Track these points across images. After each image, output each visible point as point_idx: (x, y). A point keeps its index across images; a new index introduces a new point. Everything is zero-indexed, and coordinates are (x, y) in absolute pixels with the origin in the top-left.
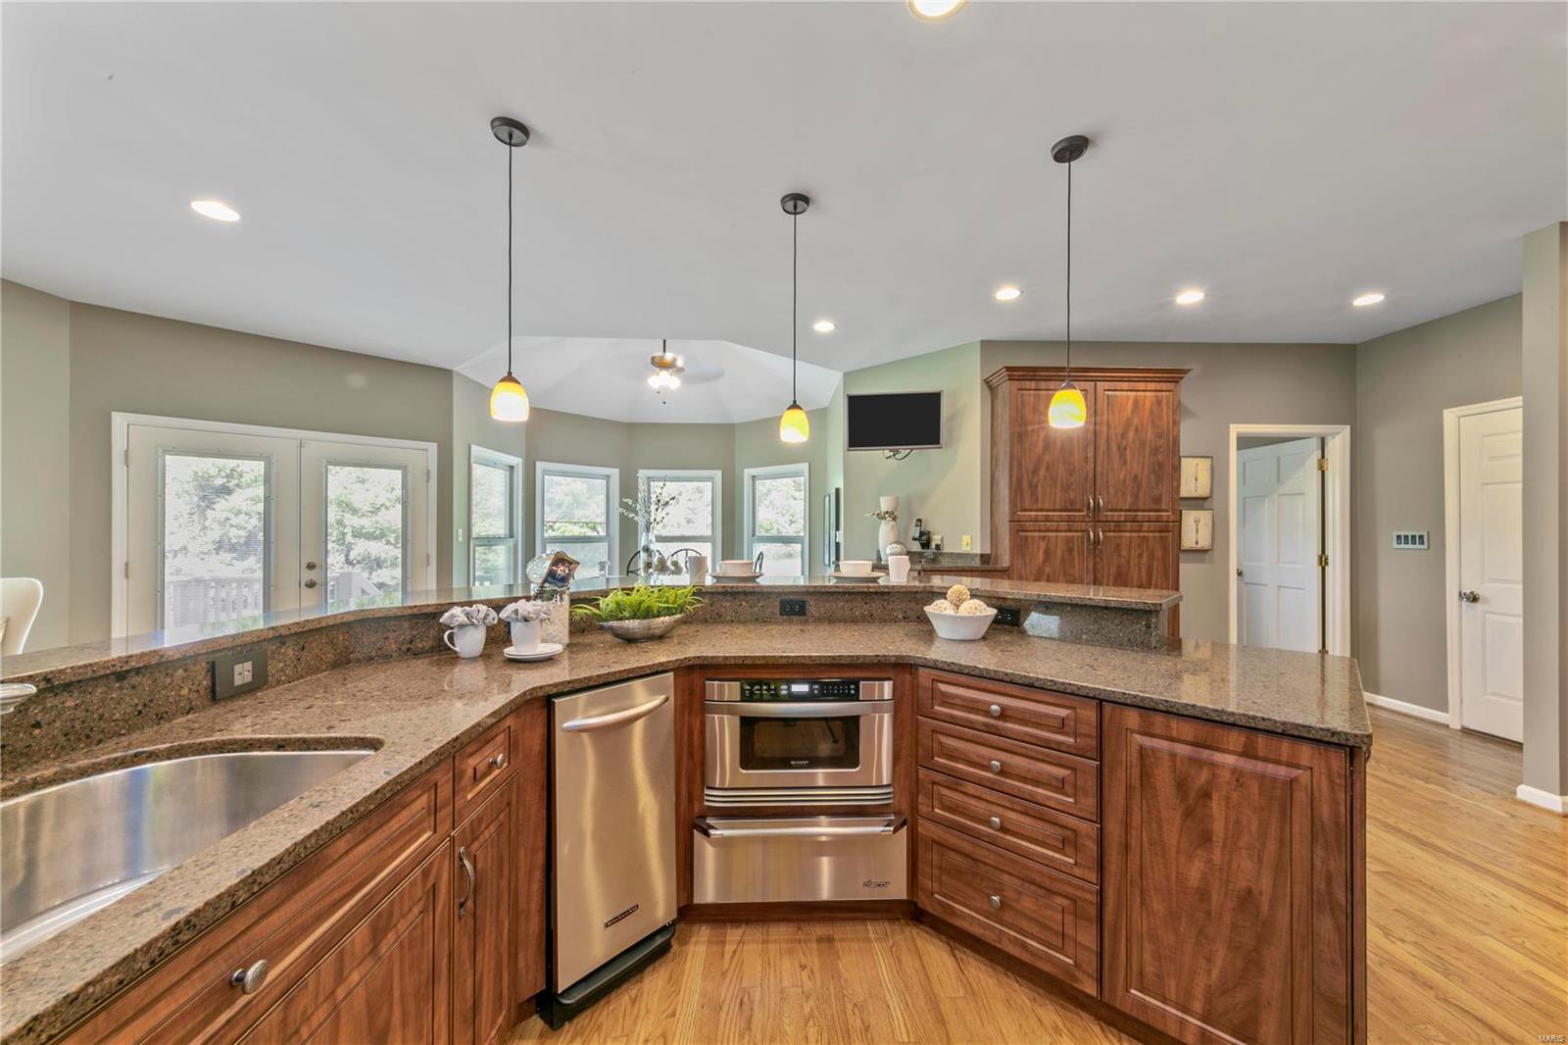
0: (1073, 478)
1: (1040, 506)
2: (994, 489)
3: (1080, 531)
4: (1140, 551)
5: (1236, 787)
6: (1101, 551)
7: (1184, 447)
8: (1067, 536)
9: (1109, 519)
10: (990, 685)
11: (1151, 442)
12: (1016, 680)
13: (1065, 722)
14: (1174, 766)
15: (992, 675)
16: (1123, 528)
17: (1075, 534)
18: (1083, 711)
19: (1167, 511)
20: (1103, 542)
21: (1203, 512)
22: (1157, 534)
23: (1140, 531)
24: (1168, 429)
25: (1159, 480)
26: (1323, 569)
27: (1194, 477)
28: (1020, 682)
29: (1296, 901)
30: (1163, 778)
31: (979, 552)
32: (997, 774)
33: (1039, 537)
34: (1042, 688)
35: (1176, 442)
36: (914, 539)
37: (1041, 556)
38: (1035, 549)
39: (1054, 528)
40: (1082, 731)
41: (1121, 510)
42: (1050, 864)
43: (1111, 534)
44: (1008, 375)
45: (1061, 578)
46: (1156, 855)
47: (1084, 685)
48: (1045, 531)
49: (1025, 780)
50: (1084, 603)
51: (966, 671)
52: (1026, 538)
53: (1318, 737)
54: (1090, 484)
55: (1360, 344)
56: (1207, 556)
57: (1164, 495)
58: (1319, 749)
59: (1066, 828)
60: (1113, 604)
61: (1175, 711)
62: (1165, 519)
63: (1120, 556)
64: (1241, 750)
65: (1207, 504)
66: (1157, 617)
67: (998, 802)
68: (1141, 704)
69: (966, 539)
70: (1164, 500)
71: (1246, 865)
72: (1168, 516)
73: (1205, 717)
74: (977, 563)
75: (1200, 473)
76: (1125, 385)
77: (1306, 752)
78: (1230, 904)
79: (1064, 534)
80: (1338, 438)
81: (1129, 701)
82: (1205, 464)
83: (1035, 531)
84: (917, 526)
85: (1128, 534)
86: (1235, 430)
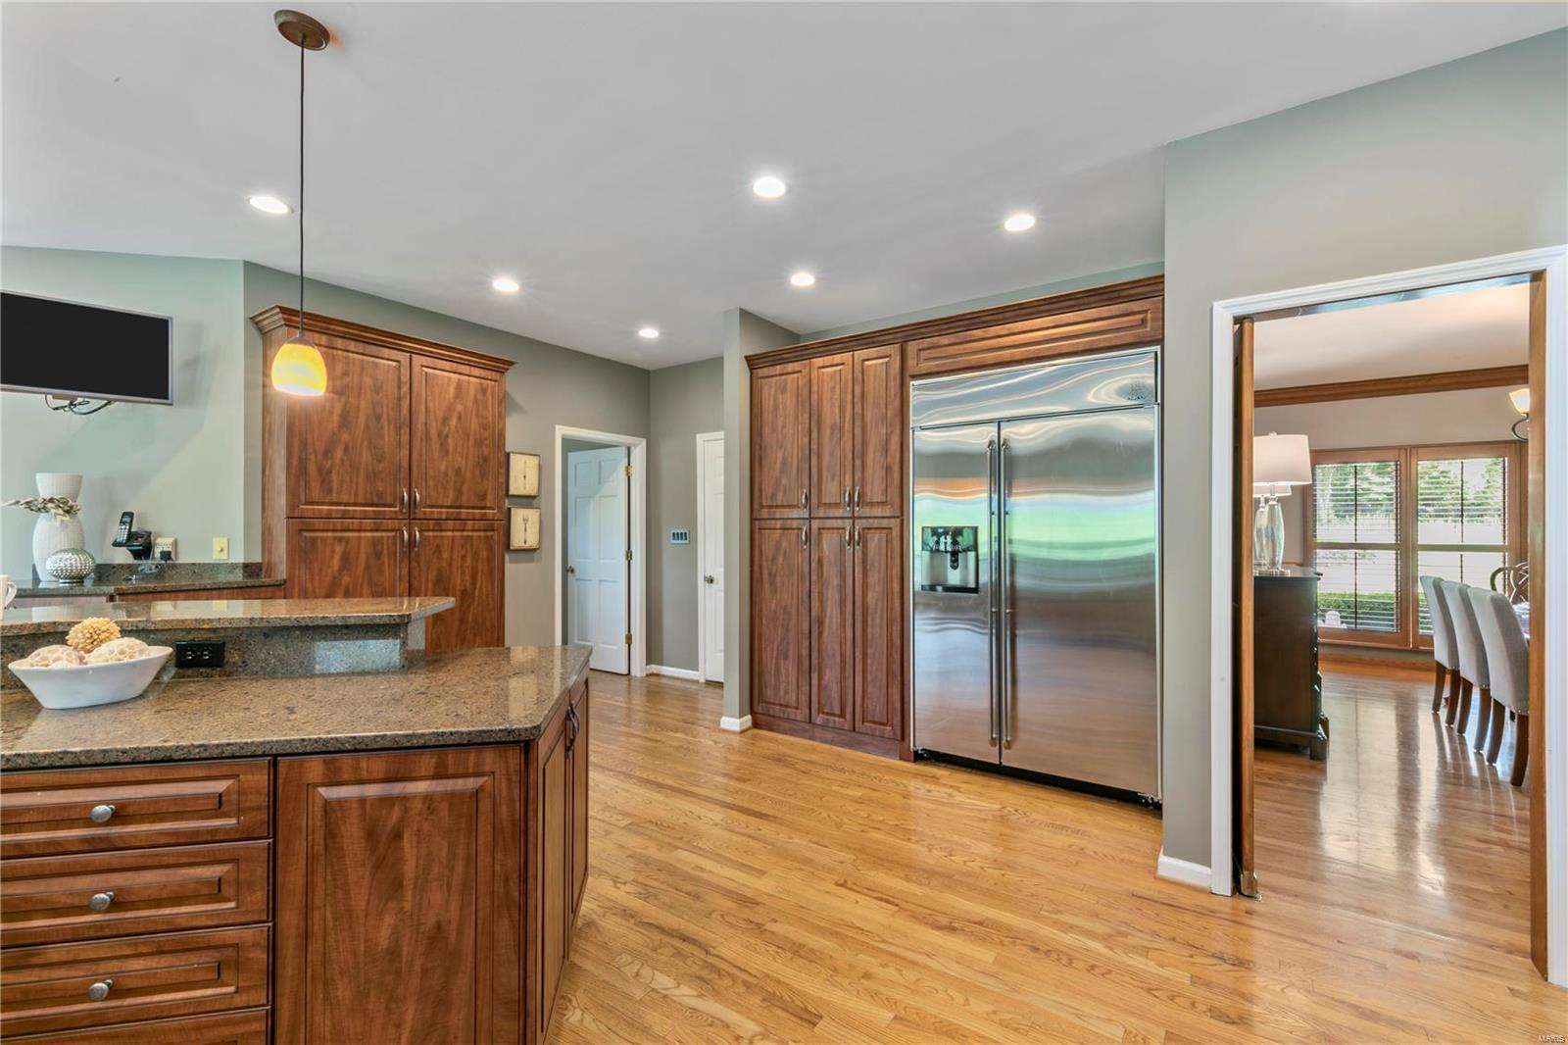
0: (382, 465)
1: (335, 500)
2: (267, 473)
3: (392, 530)
4: (463, 553)
5: (428, 815)
6: (418, 554)
7: (510, 445)
8: (373, 537)
9: (428, 517)
10: (96, 775)
11: (475, 432)
12: (142, 757)
13: (224, 798)
14: (363, 814)
15: (99, 759)
16: (444, 527)
17: (384, 534)
18: (250, 777)
19: (492, 508)
20: (420, 542)
21: (531, 510)
22: (482, 534)
23: (463, 531)
24: (494, 423)
25: (483, 475)
26: (629, 562)
27: (523, 476)
28: (148, 759)
29: (481, 914)
30: (352, 834)
31: (242, 561)
32: (108, 911)
33: (335, 538)
34: (185, 760)
35: (502, 436)
36: (116, 544)
37: (336, 563)
38: (328, 554)
39: (355, 527)
40: (248, 804)
41: (441, 507)
42: (199, 1008)
43: (431, 534)
44: (285, 319)
45: (365, 590)
46: (342, 930)
47: (249, 740)
48: (342, 531)
49: (158, 903)
50: (316, 623)
51: (46, 763)
52: (314, 540)
53: (498, 739)
54: (404, 474)
55: (655, 371)
56: (536, 555)
57: (489, 491)
58: (500, 751)
59: (225, 946)
60: (352, 622)
61: (364, 747)
62: (490, 517)
63: (440, 558)
64: (431, 773)
65: (535, 502)
66: (406, 630)
67: (109, 955)
68: (324, 749)
69: (219, 542)
70: (489, 497)
71: (436, 897)
72: (494, 514)
73: (395, 746)
74: (238, 577)
75: (528, 469)
76: (447, 365)
77: (489, 758)
78: (421, 949)
79: (369, 534)
80: (638, 448)
81: (308, 749)
82: (533, 462)
83: (327, 531)
84: (122, 522)
85: (450, 534)
86: (561, 431)
